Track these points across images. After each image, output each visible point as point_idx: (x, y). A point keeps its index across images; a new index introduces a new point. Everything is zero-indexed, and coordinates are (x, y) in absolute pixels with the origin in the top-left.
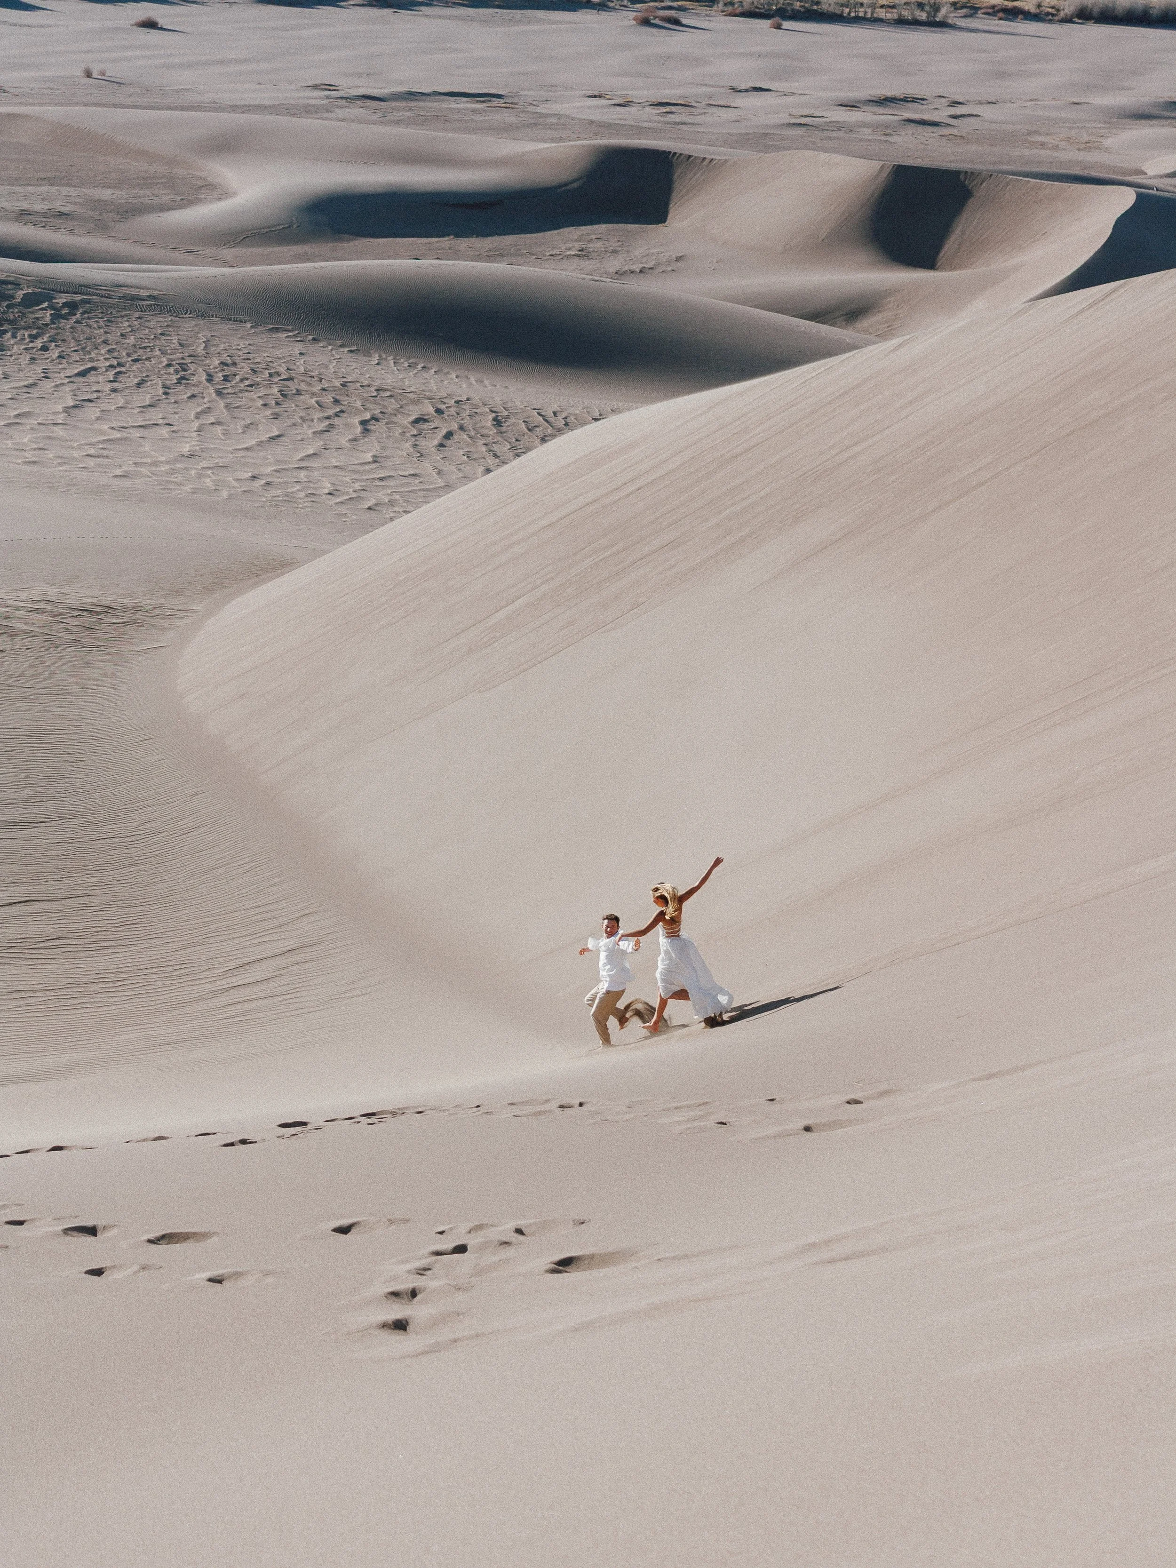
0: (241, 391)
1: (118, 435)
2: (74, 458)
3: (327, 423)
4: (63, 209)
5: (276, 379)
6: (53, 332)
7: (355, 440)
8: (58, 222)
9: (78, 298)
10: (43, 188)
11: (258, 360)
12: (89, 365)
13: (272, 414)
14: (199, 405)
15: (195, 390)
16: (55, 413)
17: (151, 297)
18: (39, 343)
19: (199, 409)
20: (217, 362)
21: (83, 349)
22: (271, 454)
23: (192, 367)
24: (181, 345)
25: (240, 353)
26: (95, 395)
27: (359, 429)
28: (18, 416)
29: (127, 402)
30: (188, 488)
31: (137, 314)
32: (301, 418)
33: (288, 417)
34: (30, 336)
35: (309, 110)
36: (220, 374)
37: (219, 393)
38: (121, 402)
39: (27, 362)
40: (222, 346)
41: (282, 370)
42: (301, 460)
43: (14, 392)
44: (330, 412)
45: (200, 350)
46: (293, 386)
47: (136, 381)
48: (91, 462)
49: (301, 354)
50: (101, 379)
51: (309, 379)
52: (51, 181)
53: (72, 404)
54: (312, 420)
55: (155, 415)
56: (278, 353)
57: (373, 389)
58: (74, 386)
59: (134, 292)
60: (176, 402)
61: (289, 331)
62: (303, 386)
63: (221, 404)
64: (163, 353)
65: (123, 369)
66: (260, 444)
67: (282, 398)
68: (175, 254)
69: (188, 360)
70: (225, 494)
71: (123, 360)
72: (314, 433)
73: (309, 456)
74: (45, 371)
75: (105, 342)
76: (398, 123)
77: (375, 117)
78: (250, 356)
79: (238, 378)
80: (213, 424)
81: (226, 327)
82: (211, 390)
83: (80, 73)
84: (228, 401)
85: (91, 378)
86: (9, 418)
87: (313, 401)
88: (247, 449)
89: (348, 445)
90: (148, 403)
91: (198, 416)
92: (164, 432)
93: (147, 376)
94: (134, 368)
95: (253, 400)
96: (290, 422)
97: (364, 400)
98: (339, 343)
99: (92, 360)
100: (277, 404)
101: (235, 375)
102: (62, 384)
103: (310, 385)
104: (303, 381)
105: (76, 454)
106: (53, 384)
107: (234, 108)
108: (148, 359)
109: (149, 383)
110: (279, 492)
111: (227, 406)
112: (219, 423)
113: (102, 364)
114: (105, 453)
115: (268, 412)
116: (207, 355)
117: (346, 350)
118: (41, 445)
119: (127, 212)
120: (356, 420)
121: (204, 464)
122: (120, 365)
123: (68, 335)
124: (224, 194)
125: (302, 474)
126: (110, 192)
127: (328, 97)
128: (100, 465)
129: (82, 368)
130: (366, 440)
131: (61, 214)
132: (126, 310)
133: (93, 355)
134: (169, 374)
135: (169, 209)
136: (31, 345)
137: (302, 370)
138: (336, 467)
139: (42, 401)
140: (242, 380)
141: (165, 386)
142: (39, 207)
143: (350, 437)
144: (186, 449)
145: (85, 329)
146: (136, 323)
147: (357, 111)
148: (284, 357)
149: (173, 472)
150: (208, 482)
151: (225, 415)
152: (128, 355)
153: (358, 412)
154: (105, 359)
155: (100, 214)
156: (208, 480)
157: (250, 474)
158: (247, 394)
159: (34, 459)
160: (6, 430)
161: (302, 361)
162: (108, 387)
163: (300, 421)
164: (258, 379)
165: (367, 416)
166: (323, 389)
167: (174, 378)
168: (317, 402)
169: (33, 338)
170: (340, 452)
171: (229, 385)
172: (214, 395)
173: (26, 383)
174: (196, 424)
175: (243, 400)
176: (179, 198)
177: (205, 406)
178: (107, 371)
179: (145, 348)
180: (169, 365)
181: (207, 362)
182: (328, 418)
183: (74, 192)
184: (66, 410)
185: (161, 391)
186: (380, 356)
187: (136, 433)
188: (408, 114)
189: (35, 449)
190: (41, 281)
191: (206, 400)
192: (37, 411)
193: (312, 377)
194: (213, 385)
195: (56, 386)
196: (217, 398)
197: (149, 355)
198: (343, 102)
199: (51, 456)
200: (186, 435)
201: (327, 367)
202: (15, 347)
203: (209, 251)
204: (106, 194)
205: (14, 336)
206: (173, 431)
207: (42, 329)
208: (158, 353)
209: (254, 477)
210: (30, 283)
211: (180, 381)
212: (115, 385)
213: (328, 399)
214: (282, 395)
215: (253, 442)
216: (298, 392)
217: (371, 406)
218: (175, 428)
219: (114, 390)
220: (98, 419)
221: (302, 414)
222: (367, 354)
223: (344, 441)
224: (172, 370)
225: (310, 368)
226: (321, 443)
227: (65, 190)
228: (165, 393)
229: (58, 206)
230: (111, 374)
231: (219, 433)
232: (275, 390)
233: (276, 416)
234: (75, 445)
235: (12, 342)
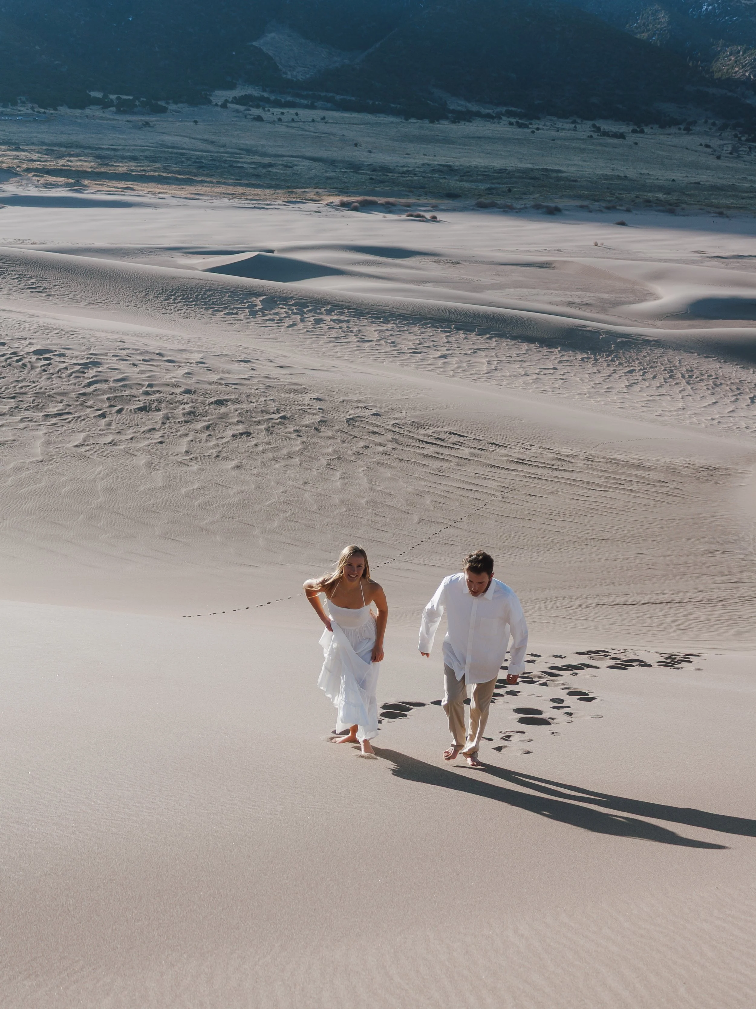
0: (697, 382)
1: (651, 398)
2: (637, 407)
3: (735, 397)
4: (588, 302)
5: (711, 378)
6: (615, 354)
7: (748, 405)
8: (585, 307)
9: (624, 340)
10: (578, 292)
11: (702, 369)
12: (632, 368)
13: (711, 393)
14: (680, 387)
15: (678, 381)
16: (622, 388)
17: (654, 341)
18: (610, 358)
19: (680, 389)
20: (685, 370)
21: (628, 361)
22: (715, 409)
23: (675, 371)
24: (669, 361)
25: (694, 366)
26: (636, 381)
27: (749, 401)
28: (608, 388)
29: (650, 384)
30: (688, 422)
31: (649, 348)
32: (724, 395)
33: (718, 394)
34: (606, 355)
35: (693, 262)
36: (687, 375)
37: (688, 383)
38: (648, 385)
39: (606, 366)
40: (686, 363)
41: (713, 374)
42: (728, 413)
43: (603, 378)
44: (736, 393)
45: (677, 364)
46: (718, 382)
47: (652, 376)
48: (645, 409)
49: (720, 368)
50: (637, 374)
51: (724, 378)
52: (582, 290)
53: (628, 384)
54: (728, 396)
55: (662, 391)
56: (710, 367)
57: (753, 384)
58: (627, 377)
59: (647, 338)
60: (670, 386)
61: (714, 357)
62: (723, 381)
63: (689, 387)
64: (662, 364)
65: (646, 371)
66: (709, 405)
67: (714, 386)
68: (635, 323)
69: (673, 368)
70: (703, 425)
71: (646, 367)
72: (731, 401)
73: (731, 411)
74: (614, 370)
75: (637, 359)
76: (733, 268)
77: (723, 266)
78: (699, 368)
79: (694, 377)
80: (687, 396)
81: (686, 355)
82: (684, 381)
83: (592, 243)
84: (692, 386)
85: (634, 374)
86: (605, 389)
87: (728, 388)
88: (705, 407)
89: (746, 407)
90: (658, 385)
91: (680, 392)
92: (669, 398)
93: (656, 374)
94: (650, 370)
95: (702, 386)
96: (719, 397)
97: (750, 389)
98: (735, 363)
99: (632, 366)
100: (713, 388)
101: (693, 375)
102: (622, 376)
103: (725, 381)
104: (722, 379)
105: (637, 405)
106: (618, 376)
107: (660, 260)
108: (656, 367)
109: (657, 377)
110: (725, 426)
111: (692, 388)
112: (690, 395)
113: (637, 368)
114: (649, 405)
115: (710, 392)
116: (681, 366)
117: (739, 366)
118: (622, 401)
119: (615, 304)
120: (747, 397)
121: (689, 412)
122: (644, 369)
123: (621, 355)
124: (657, 298)
125: (731, 419)
126: (607, 295)
127: (701, 256)
128: (649, 411)
129: (629, 369)
130: (753, 405)
131: (587, 304)
132: (644, 346)
133: (632, 364)
134: (665, 373)
135: (633, 303)
136: (607, 359)
137: (721, 374)
138: (744, 417)
139: (615, 382)
140: (696, 378)
141: (664, 379)
142: (577, 300)
143: (746, 404)
144: (680, 406)
145: (628, 353)
146: (649, 351)
147: (715, 263)
148: (713, 369)
149: (678, 415)
150: (694, 420)
151: (691, 392)
152: (647, 365)
153: (748, 394)
154: (638, 366)
155: (604, 305)
156: (694, 419)
157: (710, 418)
158: (699, 384)
159: (621, 407)
160: (606, 394)
161: (721, 371)
162: (641, 378)
163: (723, 396)
164: (703, 378)
165: (752, 395)
166: (731, 383)
167: (668, 375)
168: (730, 388)
169: (608, 356)
170: (743, 410)
171: (691, 380)
172: (685, 383)
173: (607, 375)
174: (680, 395)
175: (698, 386)
176: (637, 299)
177: (682, 388)
178: (639, 371)
179: (654, 362)
180: (665, 370)
181: (681, 369)
182: (735, 395)
183: (592, 295)
184: (627, 386)
185: (663, 381)
186: (754, 370)
187: (658, 398)
188: (738, 264)
189: (620, 402)
190: (608, 332)
191: (682, 385)
192: (614, 387)
193: (726, 378)
194: (685, 379)
195: (620, 376)
196: (687, 385)
197: (656, 365)
198: (708, 259)
199: (628, 405)
200: (677, 400)
201: (732, 373)
202: (600, 359)
203: (650, 322)
204: (606, 296)
205: (600, 355)
206: (672, 398)
207: (611, 352)
208: (659, 364)
209: (713, 419)
210: (604, 333)
211: (670, 377)
212: (644, 377)
213: (734, 387)
214: (714, 385)
215: (706, 404)
216: (721, 384)
217: (753, 391)
218: (672, 397)
219: (644, 379)
220: (640, 391)
221: (724, 393)
222: (748, 369)
223: (744, 406)
224: (666, 372)
225: (725, 374)
226: (734, 406)
227: (588, 294)
228: (665, 382)
229: (585, 300)
230: (641, 372)
231: (691, 400)
232: (711, 382)
233: (713, 394)
234: (635, 401)
235: (599, 357)
